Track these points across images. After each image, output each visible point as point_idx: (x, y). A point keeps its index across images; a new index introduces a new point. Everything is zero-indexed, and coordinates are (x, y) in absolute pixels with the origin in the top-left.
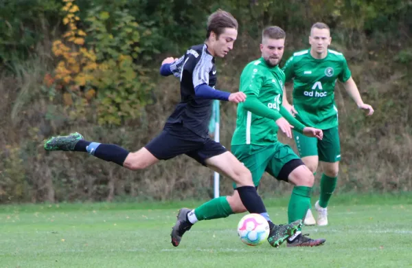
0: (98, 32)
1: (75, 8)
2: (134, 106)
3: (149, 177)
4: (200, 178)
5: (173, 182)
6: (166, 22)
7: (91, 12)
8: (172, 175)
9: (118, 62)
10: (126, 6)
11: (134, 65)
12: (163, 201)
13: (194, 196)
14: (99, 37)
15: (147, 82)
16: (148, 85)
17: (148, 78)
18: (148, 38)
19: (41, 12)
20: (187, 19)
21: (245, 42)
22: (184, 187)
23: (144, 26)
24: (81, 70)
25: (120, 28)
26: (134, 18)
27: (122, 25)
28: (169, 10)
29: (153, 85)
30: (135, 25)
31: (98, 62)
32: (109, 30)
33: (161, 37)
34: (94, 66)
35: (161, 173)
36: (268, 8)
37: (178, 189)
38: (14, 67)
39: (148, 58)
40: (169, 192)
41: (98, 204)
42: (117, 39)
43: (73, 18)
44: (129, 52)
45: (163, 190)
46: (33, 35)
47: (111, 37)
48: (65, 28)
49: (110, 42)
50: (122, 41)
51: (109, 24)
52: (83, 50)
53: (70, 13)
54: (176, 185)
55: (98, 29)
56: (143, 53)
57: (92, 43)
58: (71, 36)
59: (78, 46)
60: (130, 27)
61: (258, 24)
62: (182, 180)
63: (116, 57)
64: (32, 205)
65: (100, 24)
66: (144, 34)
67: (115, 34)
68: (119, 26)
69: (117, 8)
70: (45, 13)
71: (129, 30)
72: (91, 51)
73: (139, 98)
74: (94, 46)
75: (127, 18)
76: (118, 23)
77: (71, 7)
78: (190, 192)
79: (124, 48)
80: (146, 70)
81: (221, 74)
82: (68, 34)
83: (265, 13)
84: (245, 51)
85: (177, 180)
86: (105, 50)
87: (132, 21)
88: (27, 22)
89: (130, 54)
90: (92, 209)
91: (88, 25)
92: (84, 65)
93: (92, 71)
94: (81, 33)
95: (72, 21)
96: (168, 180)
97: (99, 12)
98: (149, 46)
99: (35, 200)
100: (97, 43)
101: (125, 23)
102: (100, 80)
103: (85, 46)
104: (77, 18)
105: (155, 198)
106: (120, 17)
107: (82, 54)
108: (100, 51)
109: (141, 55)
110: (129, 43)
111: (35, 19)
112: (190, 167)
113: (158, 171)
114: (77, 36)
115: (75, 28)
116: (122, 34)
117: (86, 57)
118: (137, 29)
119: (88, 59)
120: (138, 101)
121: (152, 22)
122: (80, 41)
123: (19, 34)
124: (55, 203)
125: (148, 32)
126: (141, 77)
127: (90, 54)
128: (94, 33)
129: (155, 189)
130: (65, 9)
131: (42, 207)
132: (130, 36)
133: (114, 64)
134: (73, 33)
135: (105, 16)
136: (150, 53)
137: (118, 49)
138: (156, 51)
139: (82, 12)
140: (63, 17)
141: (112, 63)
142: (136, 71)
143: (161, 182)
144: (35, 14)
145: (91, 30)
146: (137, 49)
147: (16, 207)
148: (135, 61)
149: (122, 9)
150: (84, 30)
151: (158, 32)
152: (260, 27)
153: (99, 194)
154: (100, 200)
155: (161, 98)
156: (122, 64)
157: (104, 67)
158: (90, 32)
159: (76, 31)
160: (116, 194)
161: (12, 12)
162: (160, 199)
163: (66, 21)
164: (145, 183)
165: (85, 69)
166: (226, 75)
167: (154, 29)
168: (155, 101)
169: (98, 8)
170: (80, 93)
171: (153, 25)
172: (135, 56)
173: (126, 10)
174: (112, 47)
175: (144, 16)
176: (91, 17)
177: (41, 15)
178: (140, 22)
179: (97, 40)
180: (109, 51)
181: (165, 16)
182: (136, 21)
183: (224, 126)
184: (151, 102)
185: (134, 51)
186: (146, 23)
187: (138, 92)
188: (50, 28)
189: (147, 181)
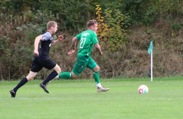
0: (109, 17)
1: (100, 9)
2: (121, 44)
3: (127, 69)
4: (146, 70)
5: (136, 71)
6: (133, 13)
7: (106, 10)
8: (135, 68)
9: (116, 28)
10: (118, 8)
11: (121, 29)
12: (132, 78)
13: (143, 76)
14: (109, 19)
15: (126, 35)
16: (126, 36)
18: (126, 19)
19: (88, 10)
20: (140, 12)
21: (161, 21)
22: (140, 73)
23: (125, 15)
24: (102, 31)
25: (116, 16)
26: (121, 12)
27: (117, 14)
28: (134, 9)
29: (128, 36)
30: (122, 14)
31: (108, 28)
32: (112, 17)
33: (131, 19)
34: (107, 29)
35: (131, 68)
36: (170, 8)
37: (137, 74)
38: (78, 30)
39: (126, 27)
40: (134, 75)
41: (109, 79)
42: (115, 20)
43: (99, 12)
44: (119, 24)
45: (132, 74)
46: (85, 19)
47: (113, 19)
48: (97, 16)
49: (113, 21)
50: (117, 21)
51: (112, 14)
52: (103, 24)
53: (99, 10)
54: (136, 72)
55: (108, 16)
56: (125, 24)
57: (106, 21)
58: (99, 19)
59: (101, 22)
60: (120, 15)
61: (166, 14)
62: (139, 71)
63: (115, 26)
64: (85, 80)
65: (109, 14)
66: (125, 18)
67: (114, 18)
68: (116, 15)
69: (115, 9)
70: (89, 10)
71: (120, 17)
72: (106, 24)
73: (123, 41)
74: (107, 22)
75: (119, 12)
76: (115, 14)
77: (99, 8)
78: (142, 75)
79: (118, 23)
80: (125, 31)
81: (153, 32)
82: (98, 18)
83: (169, 10)
84: (161, 24)
85: (137, 70)
86: (111, 24)
87: (121, 13)
88: (83, 14)
89: (120, 25)
90: (106, 81)
91: (105, 15)
92: (103, 29)
93: (106, 31)
94: (102, 17)
95: (99, 13)
96: (134, 71)
97: (109, 10)
98: (127, 22)
99: (86, 78)
100: (108, 21)
101: (118, 14)
102: (109, 35)
103: (104, 22)
104: (101, 12)
105: (129, 77)
106: (116, 12)
107: (103, 25)
108: (109, 24)
109: (124, 25)
110: (119, 21)
111: (86, 13)
112: (142, 66)
113: (130, 67)
114: (101, 19)
115: (100, 16)
116: (117, 18)
117: (104, 26)
118: (122, 16)
120: (123, 42)
121: (128, 14)
122: (102, 20)
123: (80, 19)
124: (93, 79)
125: (126, 17)
126: (124, 34)
128: (107, 18)
129: (129, 74)
130: (97, 9)
132: (120, 19)
133: (114, 29)
134: (99, 18)
135: (111, 11)
136: (127, 25)
137: (116, 23)
138: (129, 24)
139: (103, 10)
140: (96, 12)
141: (113, 28)
142: (122, 31)
143: (131, 71)
144: (86, 11)
145: (106, 16)
146: (122, 23)
147: (79, 81)
148: (121, 27)
149: (117, 9)
150: (103, 17)
151: (130, 17)
152: (167, 15)
153: (109, 76)
154: (109, 78)
155: (131, 41)
156: (117, 29)
157: (110, 29)
158: (106, 17)
159: (101, 17)
160: (115, 75)
161: (77, 10)
162: (131, 77)
163: (97, 13)
164: (125, 72)
165: (104, 30)
166: (155, 32)
167: (129, 16)
168: (129, 42)
169: (108, 9)
170: (102, 39)
172: (122, 26)
173: (118, 9)
174: (113, 23)
175: (125, 11)
176: (106, 12)
177: (88, 11)
178: (124, 14)
179: (108, 20)
180: (112, 24)
181: (133, 11)
182: (122, 13)
183: (154, 51)
184: (127, 42)
185: (121, 24)
186: (126, 14)
187: (123, 39)
188: (91, 16)
189: (126, 71)
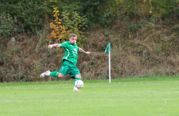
0: (66, 20)
1: (58, 11)
2: (79, 46)
3: (85, 71)
4: (104, 72)
5: (94, 73)
6: (90, 16)
7: (64, 13)
8: (93, 70)
9: (73, 30)
10: (76, 10)
11: (79, 31)
12: (90, 80)
13: (102, 78)
14: (66, 21)
15: (84, 37)
16: (84, 38)
17: (84, 36)
18: (84, 21)
19: (46, 13)
20: (98, 15)
21: (119, 23)
22: (98, 75)
23: (83, 17)
24: (60, 33)
25: (74, 18)
26: (79, 14)
27: (75, 17)
28: (91, 11)
29: (86, 38)
30: (79, 17)
31: (66, 30)
32: (70, 19)
33: (88, 21)
34: (65, 32)
35: (89, 70)
36: (127, 10)
37: (95, 76)
38: (36, 32)
39: (84, 29)
40: (92, 77)
41: (67, 81)
42: (73, 22)
43: (57, 15)
44: (77, 26)
45: (90, 76)
46: (43, 21)
47: (71, 21)
48: (54, 18)
49: (70, 23)
50: (75, 23)
51: (70, 17)
52: (61, 26)
53: (57, 13)
54: (95, 74)
55: (66, 18)
56: (82, 27)
57: (64, 24)
58: (57, 21)
59: (59, 25)
60: (77, 18)
61: (123, 16)
62: (97, 72)
63: (73, 28)
64: (43, 82)
65: (67, 17)
66: (82, 20)
67: (72, 20)
68: (74, 17)
69: (73, 11)
70: (47, 13)
71: (77, 19)
72: (64, 27)
73: (81, 43)
74: (65, 25)
75: (76, 14)
76: (73, 16)
77: (56, 11)
78: (100, 77)
79: (75, 25)
80: (83, 33)
81: (110, 34)
82: (55, 20)
83: (126, 12)
84: (119, 26)
85: (95, 72)
86: (68, 26)
87: (78, 16)
88: (41, 16)
89: (78, 27)
90: (65, 83)
91: (62, 17)
92: (61, 31)
93: (64, 34)
94: (60, 20)
95: (57, 16)
96: (92, 72)
97: (66, 13)
98: (84, 24)
99: (44, 80)
101: (76, 16)
102: (67, 37)
103: (61, 24)
104: (59, 15)
105: (87, 79)
106: (74, 14)
107: (60, 28)
108: (67, 26)
110: (77, 23)
111: (43, 15)
112: (99, 67)
113: (88, 69)
114: (59, 21)
115: (58, 18)
116: (75, 20)
117: (62, 29)
118: (80, 18)
119: (63, 29)
120: (80, 44)
121: (86, 16)
122: (60, 23)
123: (38, 21)
124: (52, 81)
125: (84, 19)
126: (81, 36)
127: (63, 28)
128: (65, 20)
129: (87, 76)
130: (54, 11)
131: (47, 83)
132: (77, 21)
133: (72, 31)
134: (57, 20)
135: (68, 14)
136: (84, 27)
137: (73, 26)
138: (87, 26)
139: (60, 13)
140: (53, 14)
141: (71, 30)
142: (80, 33)
143: (89, 73)
144: (43, 14)
145: (63, 19)
146: (80, 25)
147: (38, 82)
148: (79, 30)
149: (74, 11)
150: (61, 19)
151: (88, 19)
152: (124, 17)
153: (67, 78)
154: (68, 80)
155: (89, 43)
156: (75, 31)
157: (68, 31)
158: (63, 20)
159: (58, 19)
161: (35, 13)
162: (89, 79)
163: (54, 16)
164: (84, 74)
165: (62, 33)
166: (112, 34)
167: (86, 18)
168: (87, 44)
169: (66, 11)
170: (60, 42)
171: (86, 17)
172: (80, 28)
173: (76, 12)
174: (71, 25)
175: (82, 14)
176: (63, 14)
177: (45, 14)
178: (81, 16)
179: (66, 23)
180: (70, 26)
181: (90, 13)
182: (80, 15)
183: (111, 53)
184: (85, 44)
185: (79, 26)
186: (83, 16)
187: (81, 41)
188: (49, 19)
189: (85, 73)
